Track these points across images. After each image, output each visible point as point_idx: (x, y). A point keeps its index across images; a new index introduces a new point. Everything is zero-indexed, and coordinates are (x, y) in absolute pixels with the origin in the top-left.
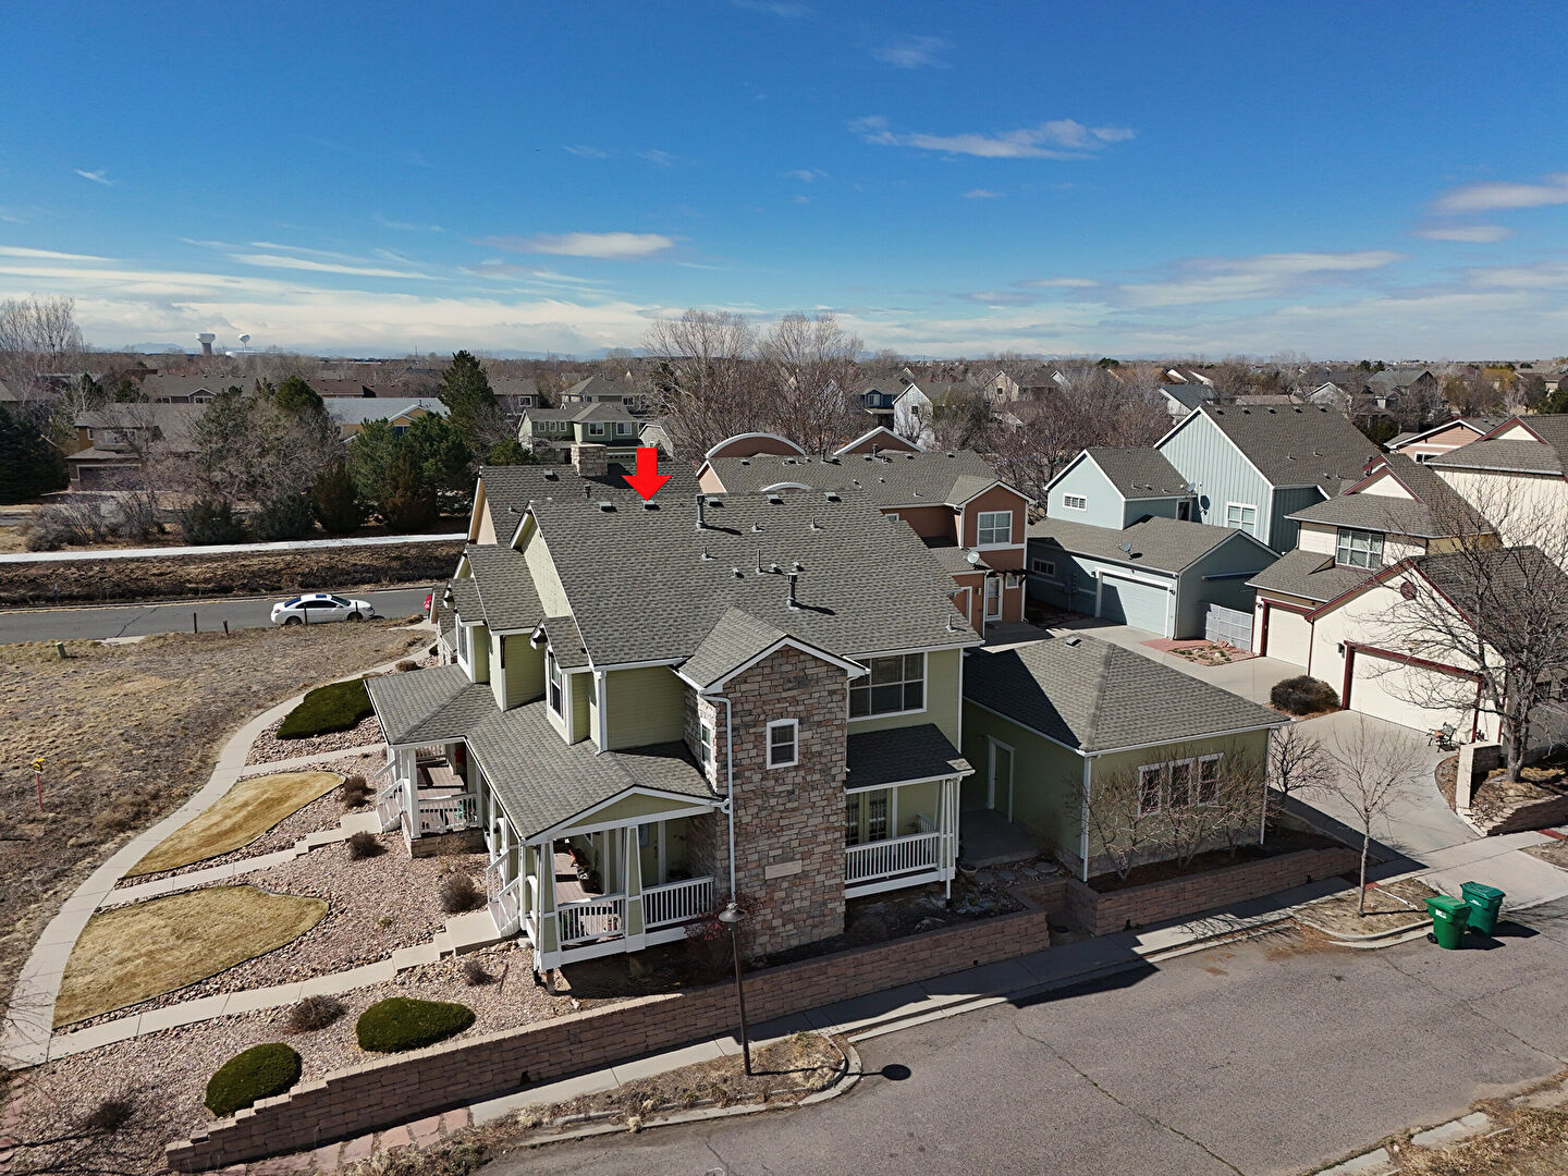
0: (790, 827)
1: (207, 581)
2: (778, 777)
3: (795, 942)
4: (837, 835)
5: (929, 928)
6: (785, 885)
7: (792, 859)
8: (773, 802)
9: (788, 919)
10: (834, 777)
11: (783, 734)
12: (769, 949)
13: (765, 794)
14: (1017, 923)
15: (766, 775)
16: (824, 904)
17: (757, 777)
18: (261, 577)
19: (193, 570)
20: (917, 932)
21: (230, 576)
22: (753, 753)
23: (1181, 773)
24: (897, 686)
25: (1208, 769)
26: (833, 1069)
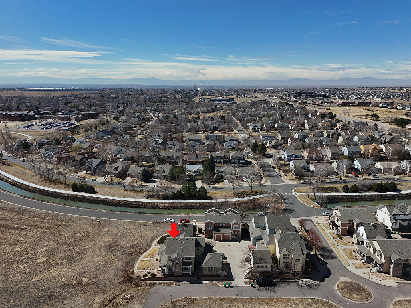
4: (181, 269)
5: (188, 276)
7: (178, 270)
9: (178, 274)
10: (180, 265)
14: (194, 278)
15: (176, 264)
18: (168, 207)
19: (161, 205)
21: (164, 207)
23: (212, 269)
24: (189, 258)
25: (215, 269)
26: (175, 284)
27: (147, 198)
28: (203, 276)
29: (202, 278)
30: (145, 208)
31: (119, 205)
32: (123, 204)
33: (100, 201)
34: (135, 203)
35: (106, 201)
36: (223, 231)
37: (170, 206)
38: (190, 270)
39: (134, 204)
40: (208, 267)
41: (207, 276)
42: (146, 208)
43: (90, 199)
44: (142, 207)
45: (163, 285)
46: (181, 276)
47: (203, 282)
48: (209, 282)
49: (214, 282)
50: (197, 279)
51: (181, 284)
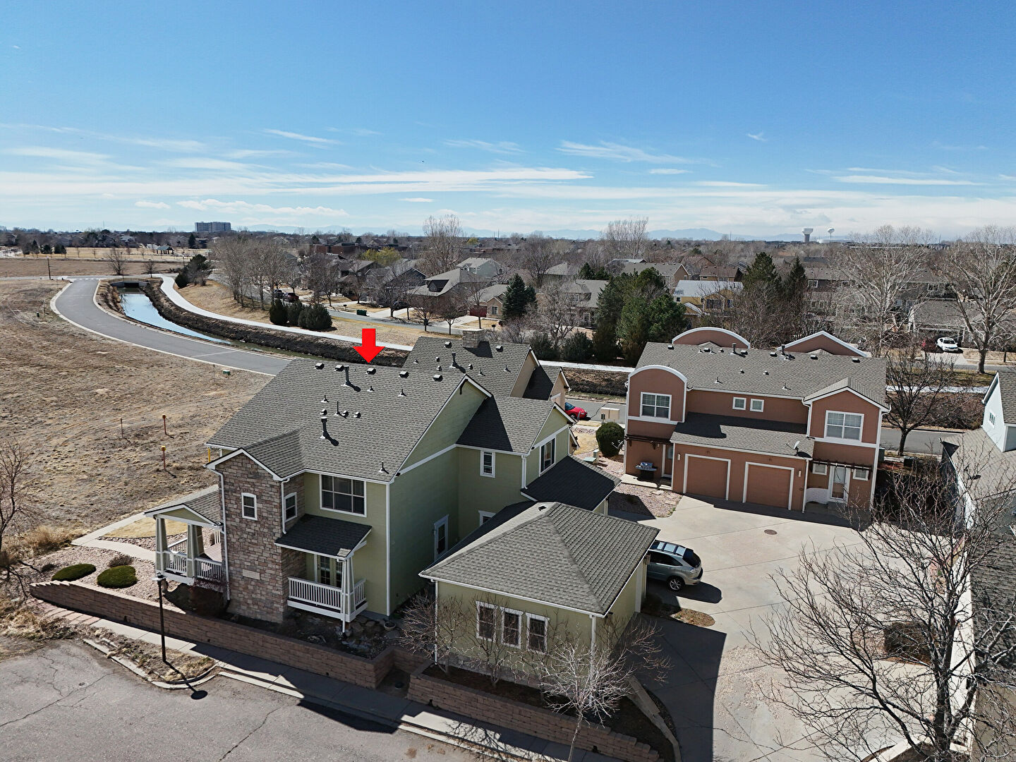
0: (254, 552)
2: (248, 523)
3: (259, 617)
4: (277, 567)
5: (314, 642)
6: (253, 583)
7: (255, 571)
8: (245, 536)
9: (255, 602)
10: (274, 534)
11: (249, 501)
12: (247, 614)
13: (243, 531)
14: (357, 664)
15: (241, 520)
16: (273, 603)
17: (237, 520)
22: (235, 506)
23: (511, 619)
24: (351, 496)
25: (537, 626)
26: (183, 677)
28: (433, 671)
29: (419, 686)
33: (320, 345)
35: (335, 347)
38: (344, 593)
40: (488, 597)
41: (457, 676)
43: (295, 339)
45: (109, 657)
46: (274, 624)
47: (406, 718)
48: (451, 741)
49: (505, 753)
50: (374, 686)
51: (235, 685)
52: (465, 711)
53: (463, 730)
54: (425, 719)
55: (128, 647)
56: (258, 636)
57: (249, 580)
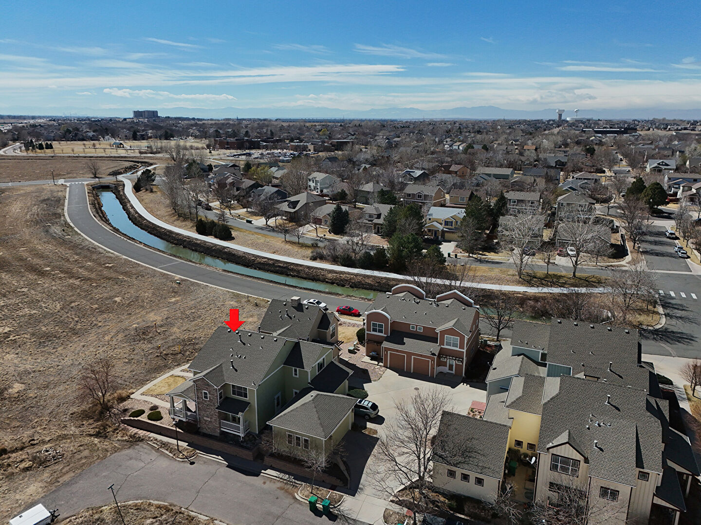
0: (208, 411)
1: (331, 279)
2: (205, 401)
3: (210, 433)
4: (217, 417)
5: (231, 444)
7: (209, 418)
8: (204, 405)
9: (209, 428)
10: (215, 406)
11: (205, 393)
12: (206, 432)
14: (246, 452)
15: (203, 400)
16: (215, 429)
17: (201, 400)
18: (342, 281)
19: (330, 275)
20: (228, 443)
21: (336, 279)
22: (200, 395)
23: (298, 439)
24: (242, 392)
25: (306, 441)
26: (186, 457)
27: (314, 259)
28: (272, 455)
29: (268, 460)
30: (297, 276)
31: (253, 264)
32: (260, 263)
33: (226, 253)
34: (282, 265)
35: (234, 255)
36: (411, 345)
37: (347, 280)
38: (241, 427)
39: (280, 266)
40: (290, 431)
41: (279, 456)
42: (299, 277)
43: (212, 248)
44: (290, 275)
45: (158, 449)
46: (217, 436)
47: (263, 471)
48: (277, 479)
49: (295, 482)
50: (252, 459)
51: (204, 459)
52: (283, 469)
53: (281, 475)
54: (269, 471)
55: (164, 445)
56: (211, 441)
57: (207, 421)
